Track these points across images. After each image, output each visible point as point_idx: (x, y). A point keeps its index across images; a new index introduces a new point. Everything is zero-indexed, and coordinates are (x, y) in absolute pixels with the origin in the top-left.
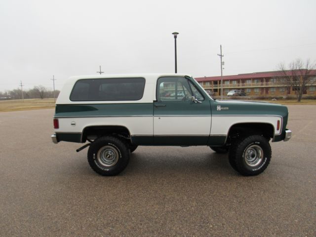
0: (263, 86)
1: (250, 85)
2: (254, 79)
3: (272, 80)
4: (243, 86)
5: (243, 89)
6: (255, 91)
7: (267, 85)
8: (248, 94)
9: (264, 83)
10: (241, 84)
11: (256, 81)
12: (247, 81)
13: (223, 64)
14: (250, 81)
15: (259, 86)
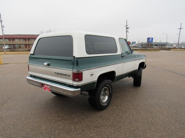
0: (27, 43)
1: (18, 42)
2: (20, 39)
3: (31, 39)
4: (13, 42)
5: (13, 45)
6: (22, 46)
7: (29, 42)
8: (17, 47)
9: (27, 41)
10: (11, 41)
11: (21, 40)
12: (16, 40)
13: (4, 27)
14: (18, 40)
15: (24, 43)
